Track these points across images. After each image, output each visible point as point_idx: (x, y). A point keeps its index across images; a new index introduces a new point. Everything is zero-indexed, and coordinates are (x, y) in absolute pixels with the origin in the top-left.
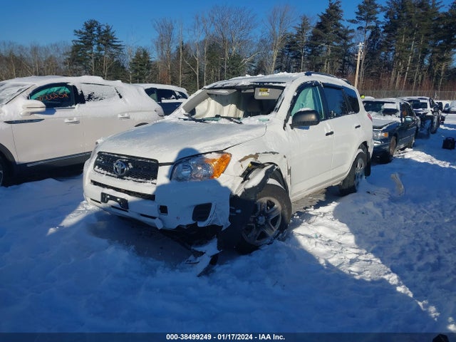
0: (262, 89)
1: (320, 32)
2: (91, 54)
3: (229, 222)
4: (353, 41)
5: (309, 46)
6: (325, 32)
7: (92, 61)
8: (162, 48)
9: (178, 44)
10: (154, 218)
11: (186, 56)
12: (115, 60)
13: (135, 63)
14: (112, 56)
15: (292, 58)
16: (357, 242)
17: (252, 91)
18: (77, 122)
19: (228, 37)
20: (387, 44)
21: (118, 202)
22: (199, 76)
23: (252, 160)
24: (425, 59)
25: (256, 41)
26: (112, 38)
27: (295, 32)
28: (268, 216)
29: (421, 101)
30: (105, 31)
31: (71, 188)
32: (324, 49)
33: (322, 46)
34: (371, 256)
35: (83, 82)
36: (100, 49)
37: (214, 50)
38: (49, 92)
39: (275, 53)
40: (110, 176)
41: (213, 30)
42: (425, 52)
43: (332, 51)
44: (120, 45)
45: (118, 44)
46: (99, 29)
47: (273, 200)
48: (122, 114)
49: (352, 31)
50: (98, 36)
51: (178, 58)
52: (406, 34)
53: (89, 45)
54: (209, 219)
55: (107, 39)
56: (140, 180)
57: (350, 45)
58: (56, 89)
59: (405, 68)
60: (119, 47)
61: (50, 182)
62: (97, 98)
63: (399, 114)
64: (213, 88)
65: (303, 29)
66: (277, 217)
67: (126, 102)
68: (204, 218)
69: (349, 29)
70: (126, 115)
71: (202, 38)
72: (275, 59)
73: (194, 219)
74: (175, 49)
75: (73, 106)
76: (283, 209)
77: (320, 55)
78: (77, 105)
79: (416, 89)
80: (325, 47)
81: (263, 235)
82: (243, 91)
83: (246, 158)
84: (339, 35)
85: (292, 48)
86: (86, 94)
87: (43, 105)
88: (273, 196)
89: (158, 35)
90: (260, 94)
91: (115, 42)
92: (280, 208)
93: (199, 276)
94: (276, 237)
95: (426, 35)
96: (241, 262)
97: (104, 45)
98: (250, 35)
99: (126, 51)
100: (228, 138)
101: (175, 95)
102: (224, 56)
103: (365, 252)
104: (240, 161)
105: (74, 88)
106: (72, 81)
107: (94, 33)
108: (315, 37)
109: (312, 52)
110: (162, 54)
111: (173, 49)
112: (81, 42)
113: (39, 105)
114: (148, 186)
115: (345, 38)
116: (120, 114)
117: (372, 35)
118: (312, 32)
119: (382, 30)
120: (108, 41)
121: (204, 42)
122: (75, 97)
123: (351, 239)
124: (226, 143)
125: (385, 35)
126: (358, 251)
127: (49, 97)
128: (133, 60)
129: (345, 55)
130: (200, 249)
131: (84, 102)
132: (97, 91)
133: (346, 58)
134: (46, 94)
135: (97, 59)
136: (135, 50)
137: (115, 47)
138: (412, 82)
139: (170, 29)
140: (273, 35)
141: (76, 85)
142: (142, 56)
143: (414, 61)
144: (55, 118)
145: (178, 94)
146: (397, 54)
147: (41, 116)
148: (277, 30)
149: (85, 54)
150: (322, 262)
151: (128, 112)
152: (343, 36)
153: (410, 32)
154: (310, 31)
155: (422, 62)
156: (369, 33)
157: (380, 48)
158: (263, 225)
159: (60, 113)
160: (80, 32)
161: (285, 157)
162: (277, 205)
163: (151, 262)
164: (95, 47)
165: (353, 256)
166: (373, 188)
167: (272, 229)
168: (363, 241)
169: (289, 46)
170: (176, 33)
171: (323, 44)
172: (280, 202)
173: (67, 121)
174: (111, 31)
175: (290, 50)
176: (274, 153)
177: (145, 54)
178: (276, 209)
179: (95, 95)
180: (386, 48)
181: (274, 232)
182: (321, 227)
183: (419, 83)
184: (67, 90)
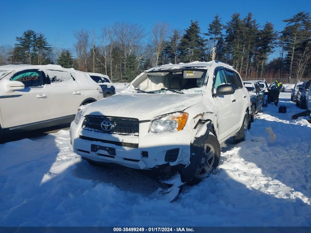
0: (189, 71)
1: (187, 40)
2: (29, 53)
3: (189, 162)
4: (207, 46)
5: (179, 49)
6: (190, 41)
7: (30, 58)
8: (80, 50)
9: (92, 47)
10: (138, 161)
11: (97, 55)
12: (46, 58)
13: (61, 60)
14: (44, 55)
15: (168, 57)
16: (263, 173)
17: (181, 73)
18: (45, 97)
19: (126, 43)
20: (228, 49)
21: (107, 150)
22: (107, 69)
23: (200, 117)
24: (251, 59)
25: (144, 46)
26: (44, 42)
27: (170, 41)
28: (206, 157)
29: (260, 83)
30: (39, 38)
31: (43, 145)
32: (189, 51)
33: (188, 50)
34: (277, 182)
35: (48, 69)
36: (35, 50)
37: (116, 51)
38: (25, 76)
39: (158, 54)
40: (98, 132)
41: (115, 38)
42: (251, 54)
43: (195, 53)
44: (50, 48)
45: (49, 47)
46: (35, 36)
47: (210, 146)
48: (76, 91)
49: (206, 40)
50: (34, 41)
51: (92, 57)
52: (240, 43)
53: (28, 47)
54: (178, 160)
55: (40, 43)
56: (124, 133)
57: (205, 49)
58: (29, 73)
59: (240, 64)
60: (49, 49)
61: (26, 141)
62: (59, 80)
63: (255, 90)
64: (152, 72)
65: (175, 39)
66: (212, 158)
67: (77, 83)
68: (174, 160)
69: (204, 39)
70: (78, 92)
71: (108, 43)
72: (158, 58)
73: (166, 160)
74: (89, 50)
75: (42, 86)
76: (215, 152)
77: (187, 55)
78: (45, 85)
79: (247, 77)
80: (190, 50)
81: (204, 171)
82: (173, 74)
83: (198, 116)
84: (198, 42)
85: (169, 50)
86: (51, 77)
87: (23, 84)
88: (210, 144)
89: (78, 41)
90: (187, 75)
91: (46, 45)
92: (214, 152)
93: (171, 202)
94: (211, 172)
95: (252, 43)
96: (194, 191)
97: (39, 47)
98: (141, 41)
99: (54, 52)
100: (183, 103)
101: (101, 80)
102: (124, 56)
103: (271, 179)
104: (194, 118)
105: (42, 73)
106: (41, 68)
107: (31, 39)
108: (183, 43)
109: (181, 54)
110: (80, 53)
111: (88, 50)
112: (22, 45)
113: (20, 85)
114: (132, 137)
115: (202, 45)
116: (75, 91)
117: (218, 43)
118: (181, 41)
119: (225, 40)
120: (41, 44)
121: (110, 46)
122: (44, 79)
123: (259, 171)
124: (183, 106)
125: (226, 43)
126: (266, 178)
127: (25, 79)
128: (60, 58)
129: (202, 56)
130: (169, 182)
131: (50, 83)
132: (59, 75)
133: (203, 57)
134: (23, 77)
135: (33, 57)
136: (61, 51)
137: (47, 49)
138: (244, 72)
139: (86, 37)
140: (156, 42)
141: (43, 71)
142: (65, 55)
143: (245, 59)
144: (30, 94)
145: (103, 79)
146: (235, 55)
147: (20, 93)
148: (159, 39)
149: (24, 54)
150: (248, 187)
151: (80, 90)
152: (201, 43)
153: (242, 41)
154: (180, 40)
155: (250, 60)
156: (217, 42)
157: (224, 51)
158: (203, 164)
159: (34, 90)
160: (21, 38)
161: (216, 116)
162: (212, 150)
163: (130, 194)
164: (31, 49)
165: (265, 182)
166: (254, 138)
167: (209, 167)
168: (265, 172)
169: (166, 50)
170: (90, 40)
171: (189, 49)
172: (214, 147)
173: (38, 96)
174: (44, 38)
175: (167, 52)
176: (211, 113)
177: (68, 54)
178: (212, 152)
179: (57, 78)
180: (227, 51)
181: (210, 169)
182: (236, 164)
183: (249, 73)
184: (37, 75)
